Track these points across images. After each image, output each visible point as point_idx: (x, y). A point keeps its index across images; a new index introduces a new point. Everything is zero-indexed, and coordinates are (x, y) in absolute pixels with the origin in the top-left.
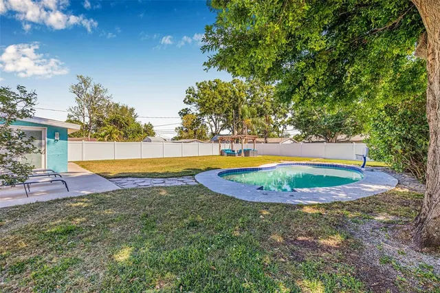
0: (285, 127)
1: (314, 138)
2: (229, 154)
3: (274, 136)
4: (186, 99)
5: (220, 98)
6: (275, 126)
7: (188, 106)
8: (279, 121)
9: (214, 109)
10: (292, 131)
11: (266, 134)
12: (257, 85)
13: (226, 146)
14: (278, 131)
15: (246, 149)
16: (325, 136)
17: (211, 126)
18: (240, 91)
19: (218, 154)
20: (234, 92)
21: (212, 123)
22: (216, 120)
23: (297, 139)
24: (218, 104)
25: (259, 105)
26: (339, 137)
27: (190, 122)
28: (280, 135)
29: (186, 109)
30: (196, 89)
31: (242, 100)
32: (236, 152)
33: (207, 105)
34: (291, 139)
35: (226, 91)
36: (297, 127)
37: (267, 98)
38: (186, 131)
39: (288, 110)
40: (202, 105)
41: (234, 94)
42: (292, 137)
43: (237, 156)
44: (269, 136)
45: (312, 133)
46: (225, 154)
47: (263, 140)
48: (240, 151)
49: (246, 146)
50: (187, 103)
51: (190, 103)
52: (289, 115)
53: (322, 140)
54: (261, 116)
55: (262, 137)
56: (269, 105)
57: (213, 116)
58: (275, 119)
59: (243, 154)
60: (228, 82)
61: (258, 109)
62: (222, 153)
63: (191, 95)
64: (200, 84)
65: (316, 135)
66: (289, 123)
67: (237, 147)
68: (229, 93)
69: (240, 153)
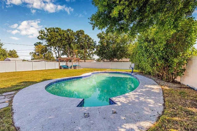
0: (93, 55)
1: (105, 60)
2: (65, 68)
3: (88, 59)
4: (39, 37)
5: (59, 37)
6: (89, 55)
7: (41, 41)
8: (91, 52)
9: (56, 43)
10: (96, 57)
11: (84, 58)
12: (80, 34)
13: (64, 64)
14: (90, 57)
15: (75, 65)
16: (110, 59)
17: (56, 53)
18: (71, 35)
19: (58, 68)
20: (68, 35)
21: (56, 51)
22: (59, 50)
23: (98, 60)
24: (58, 40)
25: (81, 44)
26: (115, 60)
27: (40, 49)
28: (91, 59)
29: (40, 42)
30: (46, 31)
31: (72, 40)
32: (69, 67)
33: (52, 41)
34: (96, 61)
35: (64, 34)
36: (98, 55)
37: (85, 40)
38: (38, 55)
39: (95, 47)
40: (49, 40)
41: (68, 36)
42: (96, 59)
43: (69, 69)
44: (86, 59)
45: (105, 58)
46: (63, 68)
47: (84, 61)
48: (72, 66)
49: (75, 63)
50: (40, 39)
51: (42, 39)
52: (95, 49)
53: (109, 61)
54: (82, 49)
55: (83, 59)
56: (86, 44)
57: (57, 48)
58: (89, 52)
59: (73, 68)
60: (65, 30)
61: (81, 45)
62: (60, 68)
63: (43, 35)
64: (48, 29)
65: (106, 59)
66: (95, 53)
67: (69, 64)
68: (65, 36)
69: (71, 67)
